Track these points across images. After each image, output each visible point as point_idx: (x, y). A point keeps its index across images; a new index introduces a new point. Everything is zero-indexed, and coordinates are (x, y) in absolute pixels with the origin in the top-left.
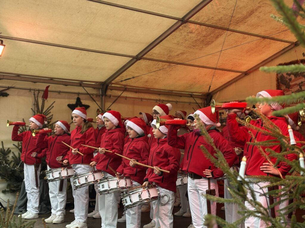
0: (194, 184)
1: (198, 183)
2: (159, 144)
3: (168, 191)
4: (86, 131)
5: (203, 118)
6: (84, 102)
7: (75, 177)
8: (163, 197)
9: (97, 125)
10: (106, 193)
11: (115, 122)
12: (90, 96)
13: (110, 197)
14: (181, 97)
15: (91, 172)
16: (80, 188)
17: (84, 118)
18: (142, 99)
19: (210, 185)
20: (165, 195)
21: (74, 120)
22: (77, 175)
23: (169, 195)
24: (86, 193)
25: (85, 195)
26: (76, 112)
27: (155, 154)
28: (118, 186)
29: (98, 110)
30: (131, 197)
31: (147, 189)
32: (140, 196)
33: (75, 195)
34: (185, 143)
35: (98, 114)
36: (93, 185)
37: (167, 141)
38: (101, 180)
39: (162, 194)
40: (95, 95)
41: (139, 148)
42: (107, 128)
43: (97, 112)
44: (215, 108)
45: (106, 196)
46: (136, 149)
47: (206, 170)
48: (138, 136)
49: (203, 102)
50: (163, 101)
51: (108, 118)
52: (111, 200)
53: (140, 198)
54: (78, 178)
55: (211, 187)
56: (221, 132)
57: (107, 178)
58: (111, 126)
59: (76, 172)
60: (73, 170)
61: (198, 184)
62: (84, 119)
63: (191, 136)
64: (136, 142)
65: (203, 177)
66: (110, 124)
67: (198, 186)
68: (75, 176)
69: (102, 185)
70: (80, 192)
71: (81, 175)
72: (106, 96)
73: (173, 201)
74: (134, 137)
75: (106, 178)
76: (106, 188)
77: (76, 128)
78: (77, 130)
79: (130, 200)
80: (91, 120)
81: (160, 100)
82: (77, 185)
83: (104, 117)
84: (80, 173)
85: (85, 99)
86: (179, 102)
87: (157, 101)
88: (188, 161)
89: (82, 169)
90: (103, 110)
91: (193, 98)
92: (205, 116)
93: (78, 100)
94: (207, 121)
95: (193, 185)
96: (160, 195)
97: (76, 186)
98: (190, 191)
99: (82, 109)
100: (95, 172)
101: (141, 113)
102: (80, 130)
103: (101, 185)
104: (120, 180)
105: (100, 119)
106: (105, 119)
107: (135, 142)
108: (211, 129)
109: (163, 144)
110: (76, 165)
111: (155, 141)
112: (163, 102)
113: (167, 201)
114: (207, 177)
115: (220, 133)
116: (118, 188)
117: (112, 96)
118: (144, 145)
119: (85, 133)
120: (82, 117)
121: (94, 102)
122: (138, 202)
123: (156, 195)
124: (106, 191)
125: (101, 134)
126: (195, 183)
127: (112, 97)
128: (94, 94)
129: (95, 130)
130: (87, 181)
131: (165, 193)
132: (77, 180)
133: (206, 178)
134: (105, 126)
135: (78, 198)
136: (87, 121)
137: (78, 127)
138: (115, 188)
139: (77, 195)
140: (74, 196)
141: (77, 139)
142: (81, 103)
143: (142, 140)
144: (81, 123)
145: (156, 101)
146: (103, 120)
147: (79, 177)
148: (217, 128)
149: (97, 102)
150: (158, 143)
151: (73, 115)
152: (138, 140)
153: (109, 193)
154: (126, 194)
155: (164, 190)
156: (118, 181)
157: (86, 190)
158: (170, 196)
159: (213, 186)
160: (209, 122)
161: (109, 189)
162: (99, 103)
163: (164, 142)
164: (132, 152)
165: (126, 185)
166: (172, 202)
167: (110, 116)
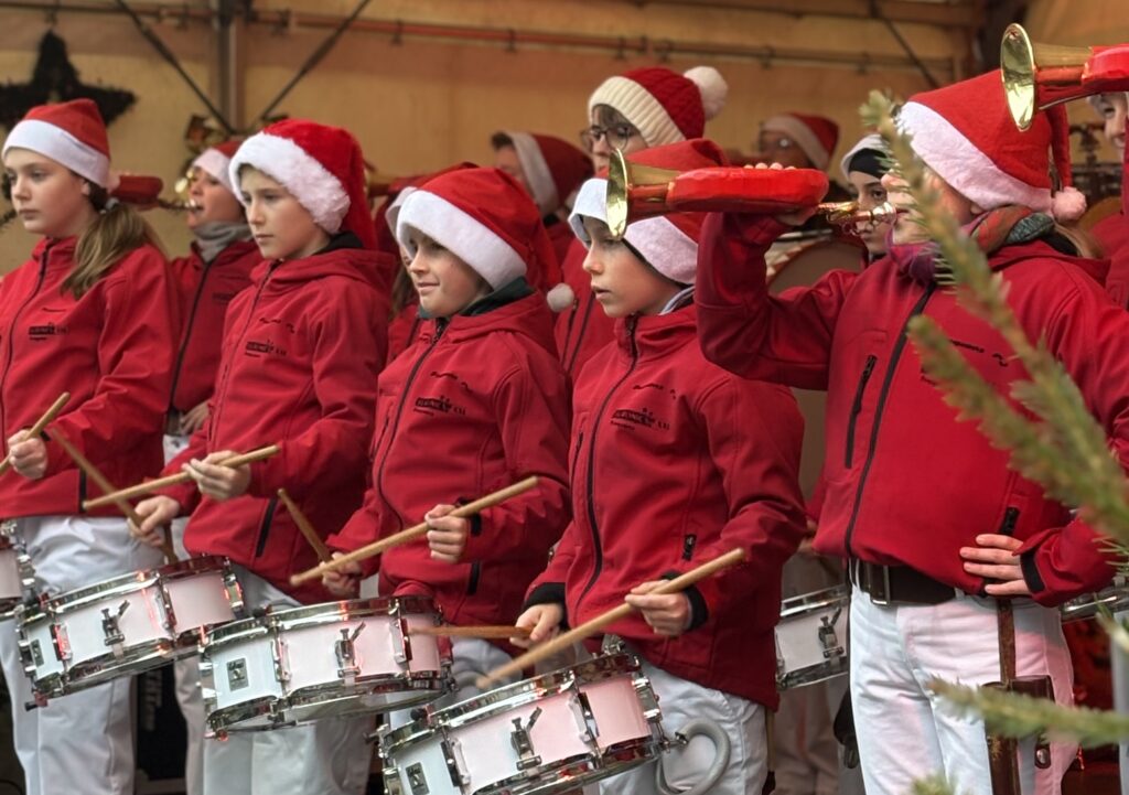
0: (894, 640)
1: (920, 633)
2: (634, 355)
3: (718, 697)
4: (106, 273)
5: (948, 157)
6: (91, 68)
7: (27, 614)
8: (682, 741)
9: (193, 228)
10: (261, 720)
11: (322, 200)
12: (138, 23)
13: (290, 752)
14: (798, 15)
15: (147, 576)
16: (68, 691)
17: (94, 179)
18: (511, 37)
19: (1013, 647)
20: (699, 731)
21: (22, 198)
22: (46, 596)
23: (727, 726)
24: (113, 729)
25: (104, 746)
26: (35, 135)
27: (608, 430)
28: (347, 667)
29: (196, 122)
30: (455, 751)
31: (572, 687)
32: (521, 740)
33: (27, 747)
34: (828, 349)
35: (197, 152)
36: (165, 671)
37: (692, 329)
38: (218, 630)
39: (673, 724)
40: (172, 15)
41: (488, 386)
42: (265, 251)
43: (188, 135)
44: (1037, 85)
45: (260, 749)
46: (469, 392)
47: (981, 539)
48: (480, 297)
49: (959, 55)
50: (670, 47)
51: (270, 177)
52: (297, 782)
53: (523, 751)
54: (51, 616)
55: (1020, 663)
56: (1087, 261)
57: (268, 610)
58: (292, 235)
59: (39, 574)
60: (14, 564)
61: (927, 638)
62: (92, 185)
63: (869, 288)
64: (463, 346)
65: (958, 593)
66: (286, 219)
67: (923, 653)
68: (29, 604)
69: (232, 667)
70: (69, 724)
71: (71, 598)
72: (252, 18)
73: (753, 770)
74: (451, 304)
75: (261, 615)
76: (261, 685)
77: (36, 258)
78: (39, 266)
79: (453, 770)
80: (144, 192)
81: (642, 46)
82: (42, 672)
83: (244, 168)
84: (66, 581)
85: (104, 48)
86: (789, 56)
87: (627, 53)
88: (850, 477)
89: (80, 553)
90: (233, 123)
91: (888, 22)
92: (964, 146)
93: (52, 53)
94: (977, 178)
95: (890, 648)
96: (661, 730)
97: (40, 675)
98: (867, 696)
99: (79, 117)
100: (176, 571)
101: (501, 141)
102: (62, 271)
103: (219, 665)
104: (362, 627)
105: (214, 182)
106: (252, 183)
107: (457, 341)
108: (1015, 236)
109: (663, 353)
110: (36, 530)
111: (610, 338)
112: (665, 60)
113: (713, 774)
114: (990, 588)
115: (1084, 264)
116: (349, 681)
117: (293, 21)
118: (525, 365)
119: (100, 286)
120: (75, 175)
121: (168, 70)
122: (510, 781)
123: (637, 731)
124: (257, 712)
125: (216, 296)
126: (902, 637)
127: (293, 28)
128: (164, 12)
129: (175, 268)
130: (119, 640)
131: (692, 712)
132: (43, 637)
133: (984, 595)
134: (248, 232)
135: (54, 768)
136: (112, 202)
137: (48, 247)
138: (328, 688)
139: (46, 748)
140: (24, 757)
141: (40, 334)
142: (70, 72)
143: (509, 323)
144: (69, 217)
145: (613, 53)
146: (236, 190)
147: (60, 610)
148: (1060, 229)
149: (185, 66)
150: (632, 349)
151: (12, 161)
152: (482, 329)
153: (278, 724)
154: (415, 728)
155: (686, 696)
156: (345, 632)
157: (112, 706)
158: (734, 737)
159: (1033, 656)
160: (991, 187)
161: (279, 695)
162: (202, 76)
163: (671, 336)
164: (438, 413)
165: (405, 665)
166: (749, 783)
167: (288, 162)
